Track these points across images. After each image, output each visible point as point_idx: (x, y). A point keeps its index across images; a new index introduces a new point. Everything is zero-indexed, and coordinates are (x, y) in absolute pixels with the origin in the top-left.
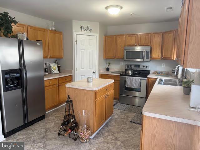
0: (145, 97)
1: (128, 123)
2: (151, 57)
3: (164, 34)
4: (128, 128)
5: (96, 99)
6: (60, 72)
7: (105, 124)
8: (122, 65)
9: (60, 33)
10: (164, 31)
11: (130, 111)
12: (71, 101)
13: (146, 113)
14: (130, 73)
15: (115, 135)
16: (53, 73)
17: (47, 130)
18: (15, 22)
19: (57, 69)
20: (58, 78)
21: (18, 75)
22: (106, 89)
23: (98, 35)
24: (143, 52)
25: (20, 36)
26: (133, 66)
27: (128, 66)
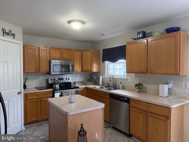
8: (41, 79)
10: (82, 49)
23: (22, 43)
24: (69, 65)
26: (57, 79)
27: (52, 80)
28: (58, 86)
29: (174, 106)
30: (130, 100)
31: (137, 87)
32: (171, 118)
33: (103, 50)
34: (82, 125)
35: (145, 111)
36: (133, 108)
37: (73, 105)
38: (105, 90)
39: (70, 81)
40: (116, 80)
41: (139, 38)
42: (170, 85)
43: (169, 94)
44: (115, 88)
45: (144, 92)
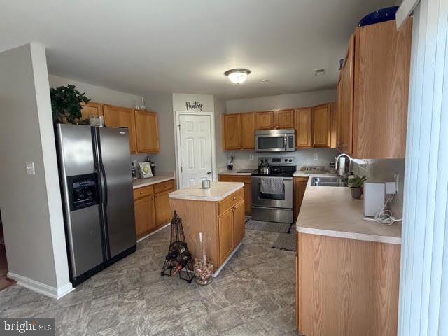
0: (292, 207)
1: (269, 250)
2: (296, 145)
3: (313, 110)
4: (270, 258)
5: (219, 214)
6: (154, 175)
7: (235, 254)
9: (154, 114)
10: (313, 105)
11: (270, 230)
12: (180, 221)
13: (302, 229)
14: (267, 170)
15: (251, 269)
16: (145, 177)
17: (142, 270)
18: (86, 100)
19: (150, 170)
20: (153, 185)
21: (93, 183)
22: (233, 197)
23: (212, 114)
24: (283, 137)
25: (93, 122)
26: (270, 160)
34: (175, 211)
39: (294, 164)
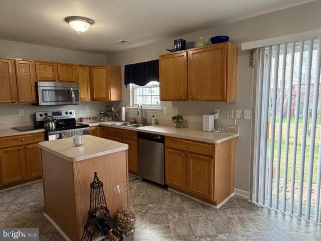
8: (23, 115)
26: (50, 114)
27: (41, 115)
28: (53, 124)
29: (219, 141)
30: (166, 138)
31: (175, 120)
32: (216, 157)
33: (125, 66)
34: (95, 173)
35: (184, 151)
36: (168, 149)
37: (81, 149)
38: (130, 127)
39: (73, 116)
40: (146, 113)
41: (177, 50)
42: (217, 116)
43: (215, 128)
44: (145, 123)
45: (184, 127)
